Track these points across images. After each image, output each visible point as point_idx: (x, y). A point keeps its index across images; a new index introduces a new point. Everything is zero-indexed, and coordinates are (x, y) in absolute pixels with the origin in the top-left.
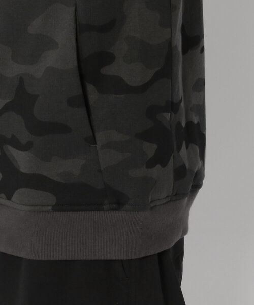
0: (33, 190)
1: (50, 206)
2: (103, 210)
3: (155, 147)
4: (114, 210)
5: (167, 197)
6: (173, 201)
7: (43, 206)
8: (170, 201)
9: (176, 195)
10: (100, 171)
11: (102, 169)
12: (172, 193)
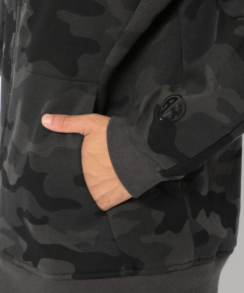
0: (53, 260)
1: (70, 274)
2: (120, 276)
3: (163, 214)
4: (131, 275)
5: (190, 262)
6: (196, 266)
7: (63, 275)
8: (193, 266)
9: (198, 260)
10: (114, 240)
11: (115, 238)
12: (194, 259)
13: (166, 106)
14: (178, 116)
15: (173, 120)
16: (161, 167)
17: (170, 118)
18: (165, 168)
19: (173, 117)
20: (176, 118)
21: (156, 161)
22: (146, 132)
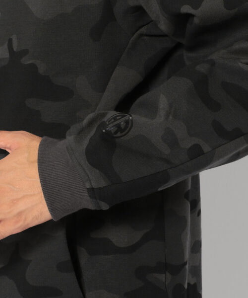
13: (113, 120)
14: (121, 133)
15: (115, 136)
16: (91, 184)
17: (113, 132)
18: (95, 185)
19: (116, 133)
20: (119, 134)
21: (88, 176)
22: (86, 142)
